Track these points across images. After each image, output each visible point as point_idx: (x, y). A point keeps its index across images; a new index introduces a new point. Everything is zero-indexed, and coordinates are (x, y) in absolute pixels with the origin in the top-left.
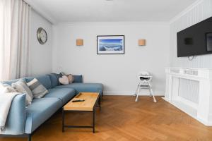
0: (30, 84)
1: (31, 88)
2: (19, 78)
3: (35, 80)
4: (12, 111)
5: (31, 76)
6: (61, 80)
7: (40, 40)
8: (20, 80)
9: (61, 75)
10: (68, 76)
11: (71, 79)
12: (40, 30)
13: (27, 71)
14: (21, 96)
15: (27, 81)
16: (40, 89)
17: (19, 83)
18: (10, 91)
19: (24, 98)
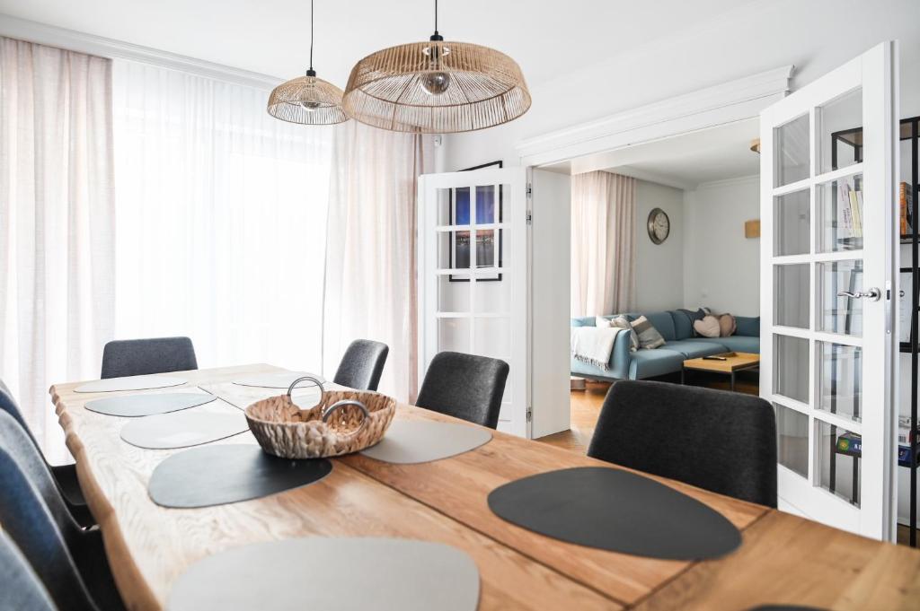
0: (635, 323)
1: (638, 330)
2: (617, 313)
3: (642, 319)
4: (616, 348)
5: (637, 312)
6: (699, 326)
7: (654, 237)
8: (621, 316)
9: (701, 315)
10: (719, 317)
11: (727, 326)
12: (654, 214)
13: (629, 302)
14: (626, 331)
15: (630, 319)
16: (650, 333)
17: (621, 319)
18: (612, 326)
19: (628, 334)
